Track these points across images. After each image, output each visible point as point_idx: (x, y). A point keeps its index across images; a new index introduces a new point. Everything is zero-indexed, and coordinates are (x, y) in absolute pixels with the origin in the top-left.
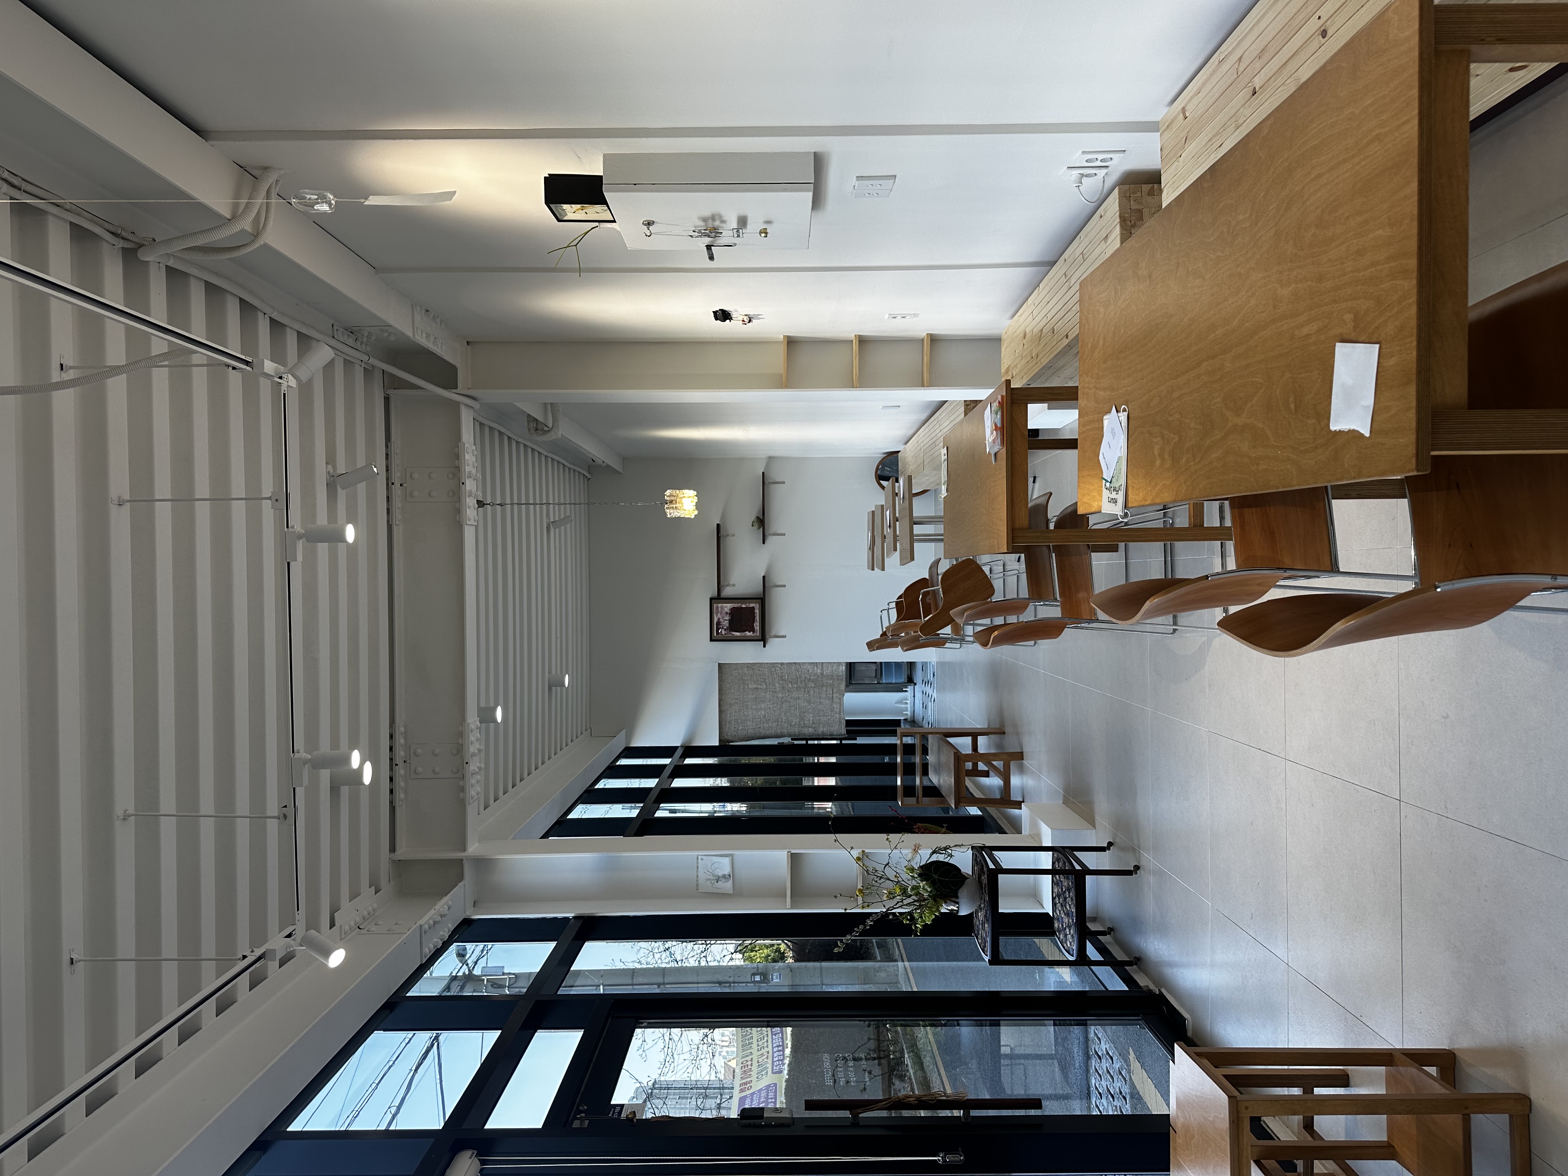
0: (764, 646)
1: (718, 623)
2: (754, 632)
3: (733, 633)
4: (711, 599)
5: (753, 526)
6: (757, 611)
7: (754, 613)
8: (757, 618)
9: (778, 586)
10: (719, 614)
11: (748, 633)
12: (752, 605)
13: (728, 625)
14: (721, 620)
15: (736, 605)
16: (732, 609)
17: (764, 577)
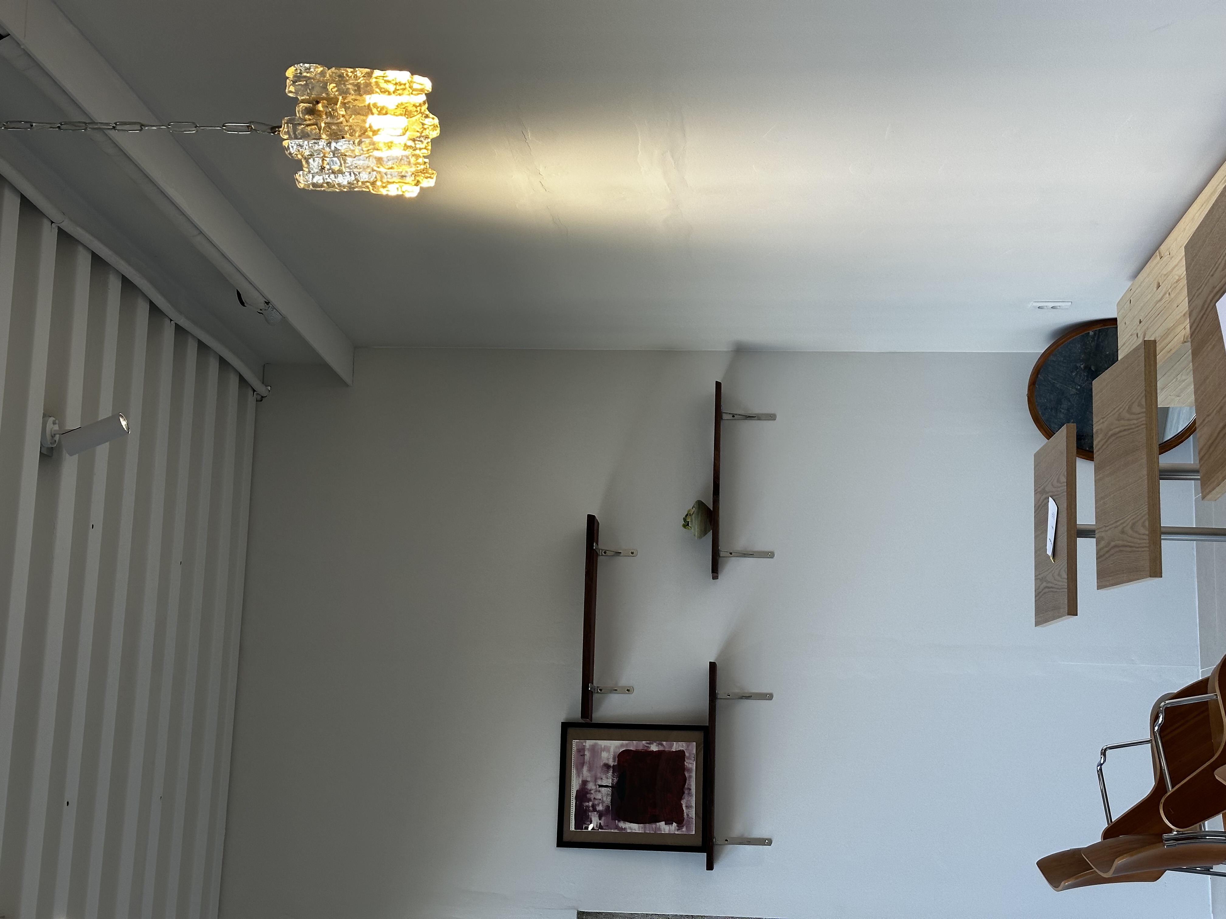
0: (710, 867)
1: (583, 795)
2: (680, 822)
3: (622, 824)
4: (566, 727)
5: (686, 525)
6: (691, 764)
7: (682, 769)
8: (692, 784)
9: (749, 697)
10: (585, 769)
11: (664, 828)
12: (676, 747)
13: (608, 800)
14: (591, 786)
15: (633, 745)
16: (624, 757)
17: (713, 666)
